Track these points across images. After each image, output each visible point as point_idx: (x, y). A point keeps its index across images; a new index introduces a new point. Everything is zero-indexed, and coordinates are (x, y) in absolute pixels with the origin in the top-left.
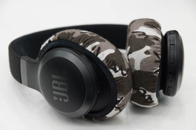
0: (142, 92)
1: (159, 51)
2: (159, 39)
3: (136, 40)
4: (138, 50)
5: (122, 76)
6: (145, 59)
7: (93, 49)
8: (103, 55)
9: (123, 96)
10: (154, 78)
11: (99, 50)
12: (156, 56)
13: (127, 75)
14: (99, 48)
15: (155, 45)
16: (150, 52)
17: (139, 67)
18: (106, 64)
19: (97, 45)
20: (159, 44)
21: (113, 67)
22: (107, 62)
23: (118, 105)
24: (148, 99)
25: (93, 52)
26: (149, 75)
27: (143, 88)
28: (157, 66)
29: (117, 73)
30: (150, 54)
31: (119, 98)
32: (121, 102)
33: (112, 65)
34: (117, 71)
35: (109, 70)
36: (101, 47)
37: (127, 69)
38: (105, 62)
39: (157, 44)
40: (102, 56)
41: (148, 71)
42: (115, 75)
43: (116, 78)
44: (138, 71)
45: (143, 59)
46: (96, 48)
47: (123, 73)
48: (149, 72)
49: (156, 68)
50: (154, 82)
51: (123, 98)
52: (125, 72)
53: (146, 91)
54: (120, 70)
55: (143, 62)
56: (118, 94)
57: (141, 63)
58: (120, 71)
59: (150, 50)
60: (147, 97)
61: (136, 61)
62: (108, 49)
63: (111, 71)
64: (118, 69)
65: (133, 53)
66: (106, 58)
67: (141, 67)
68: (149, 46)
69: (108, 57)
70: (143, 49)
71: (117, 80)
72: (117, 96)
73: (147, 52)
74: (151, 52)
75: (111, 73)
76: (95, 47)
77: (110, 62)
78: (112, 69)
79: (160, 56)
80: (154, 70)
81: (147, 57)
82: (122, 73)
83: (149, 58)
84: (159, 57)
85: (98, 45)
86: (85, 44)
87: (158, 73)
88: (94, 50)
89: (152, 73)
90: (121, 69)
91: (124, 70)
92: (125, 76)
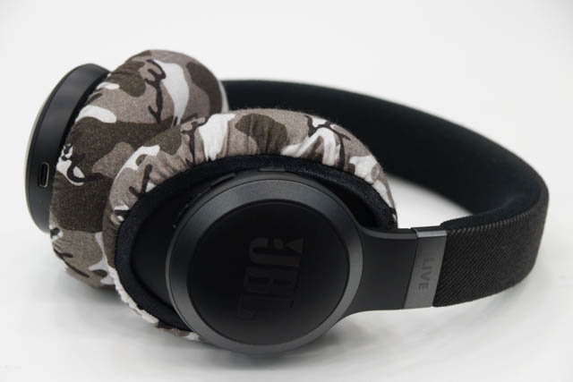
5: (65, 174)
13: (81, 184)
20: (182, 160)
28: (127, 200)
30: (139, 165)
34: (66, 159)
37: (94, 171)
39: (178, 157)
43: (58, 172)
47: (72, 172)
49: (122, 202)
52: (78, 173)
54: (71, 158)
58: (69, 163)
64: (70, 154)
68: (160, 149)
74: (145, 163)
82: (70, 171)
84: (144, 186)
90: (76, 161)
91: (79, 167)
92: (72, 182)
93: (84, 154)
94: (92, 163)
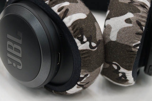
0: (115, 67)
1: (144, 21)
2: (147, 7)
3: (118, 3)
4: (118, 16)
5: (89, 48)
6: (125, 28)
7: (59, 10)
8: (70, 19)
9: (87, 73)
10: (132, 53)
11: (66, 13)
12: (138, 27)
13: (96, 48)
14: (67, 10)
15: (140, 14)
16: (132, 21)
17: (116, 37)
18: (72, 32)
19: (65, 6)
20: (145, 13)
21: (80, 36)
22: (73, 29)
23: (81, 82)
24: (122, 76)
25: (58, 13)
26: (127, 49)
27: (117, 63)
28: (138, 39)
29: (83, 45)
30: (131, 23)
31: (82, 74)
32: (85, 79)
33: (78, 34)
34: (84, 42)
35: (74, 40)
36: (70, 10)
37: (98, 40)
38: (71, 29)
39: (143, 12)
40: (68, 21)
41: (126, 43)
42: (81, 47)
43: (82, 50)
44: (114, 41)
45: (122, 29)
46: (64, 10)
47: (92, 45)
48: (127, 45)
49: (136, 41)
50: (131, 58)
51: (87, 75)
52: (94, 44)
53: (120, 67)
54: (87, 41)
55: (121, 32)
56: (82, 70)
57: (119, 33)
58: (88, 43)
59: (132, 18)
60: (120, 75)
61: (112, 30)
62: (78, 12)
63: (77, 41)
64: (85, 39)
65: (111, 19)
66: (72, 24)
67: (117, 37)
68: (132, 13)
69: (75, 24)
70: (124, 16)
71: (82, 53)
72: (80, 71)
73: (128, 21)
74: (134, 21)
75: (75, 44)
76: (62, 8)
77: (77, 30)
78: (78, 38)
79: (144, 28)
80: (134, 43)
81: (127, 26)
82: (90, 46)
83: (130, 27)
84: (142, 29)
85: (67, 6)
86: (51, 2)
87: (138, 47)
88: (61, 12)
89: (130, 47)
90: (90, 40)
91: (93, 42)
92: (93, 50)
93: (91, 35)
94: (95, 37)
